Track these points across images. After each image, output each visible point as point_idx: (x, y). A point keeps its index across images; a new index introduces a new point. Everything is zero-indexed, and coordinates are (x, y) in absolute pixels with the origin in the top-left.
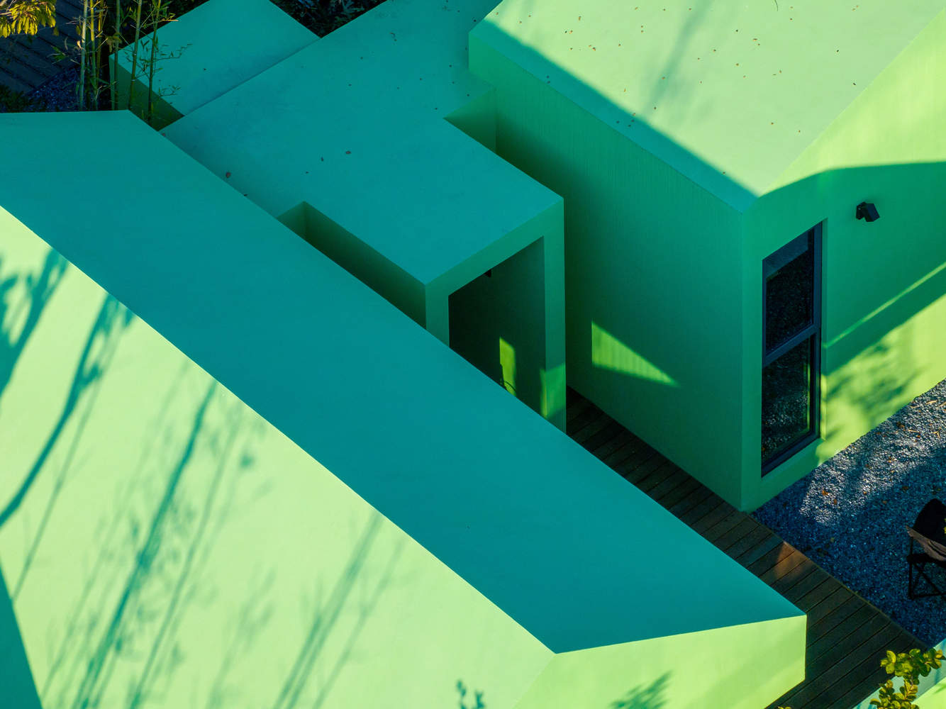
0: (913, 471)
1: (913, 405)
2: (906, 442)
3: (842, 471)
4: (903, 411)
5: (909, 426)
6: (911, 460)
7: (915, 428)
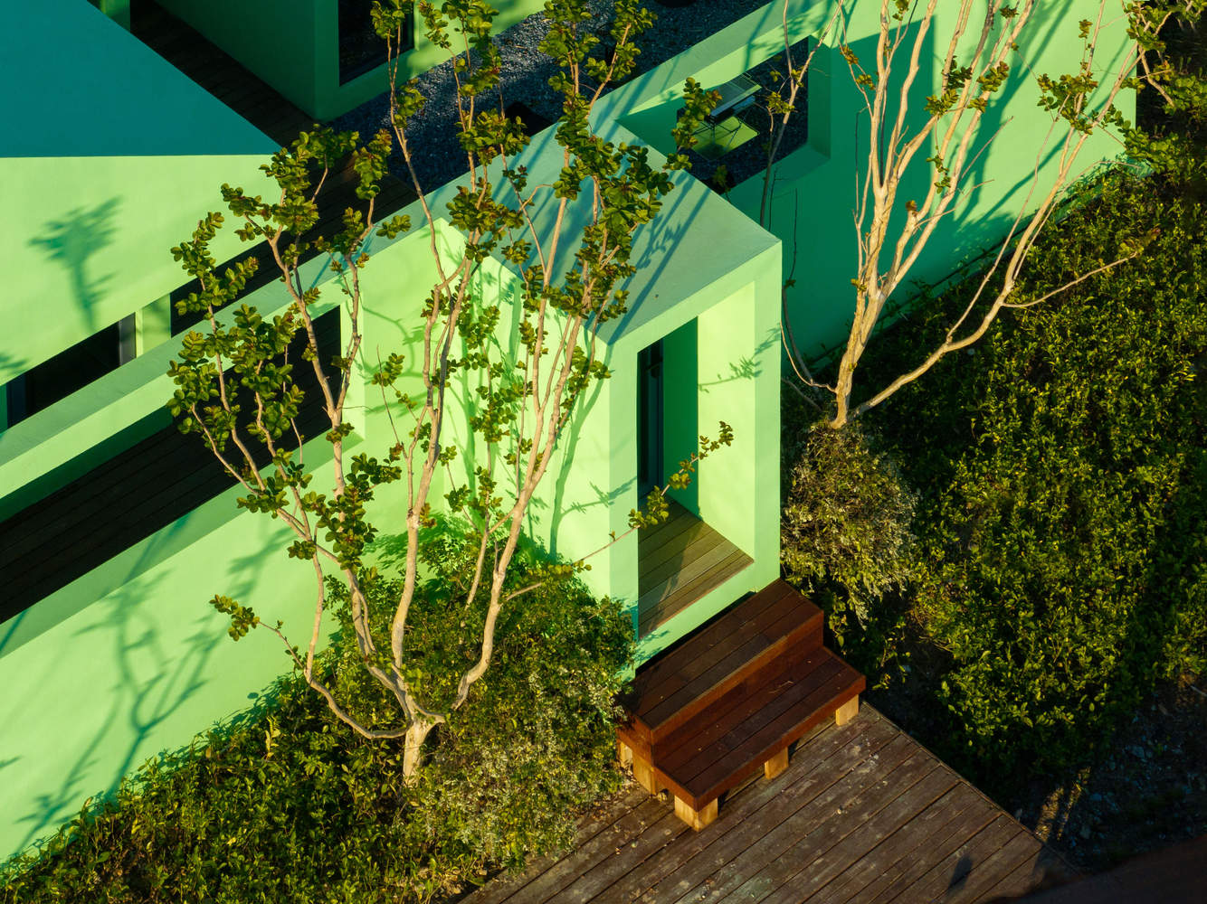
0: (513, 85)
1: (525, 22)
2: (511, 58)
3: (435, 84)
4: (514, 28)
5: (517, 42)
6: (512, 74)
7: (523, 44)
